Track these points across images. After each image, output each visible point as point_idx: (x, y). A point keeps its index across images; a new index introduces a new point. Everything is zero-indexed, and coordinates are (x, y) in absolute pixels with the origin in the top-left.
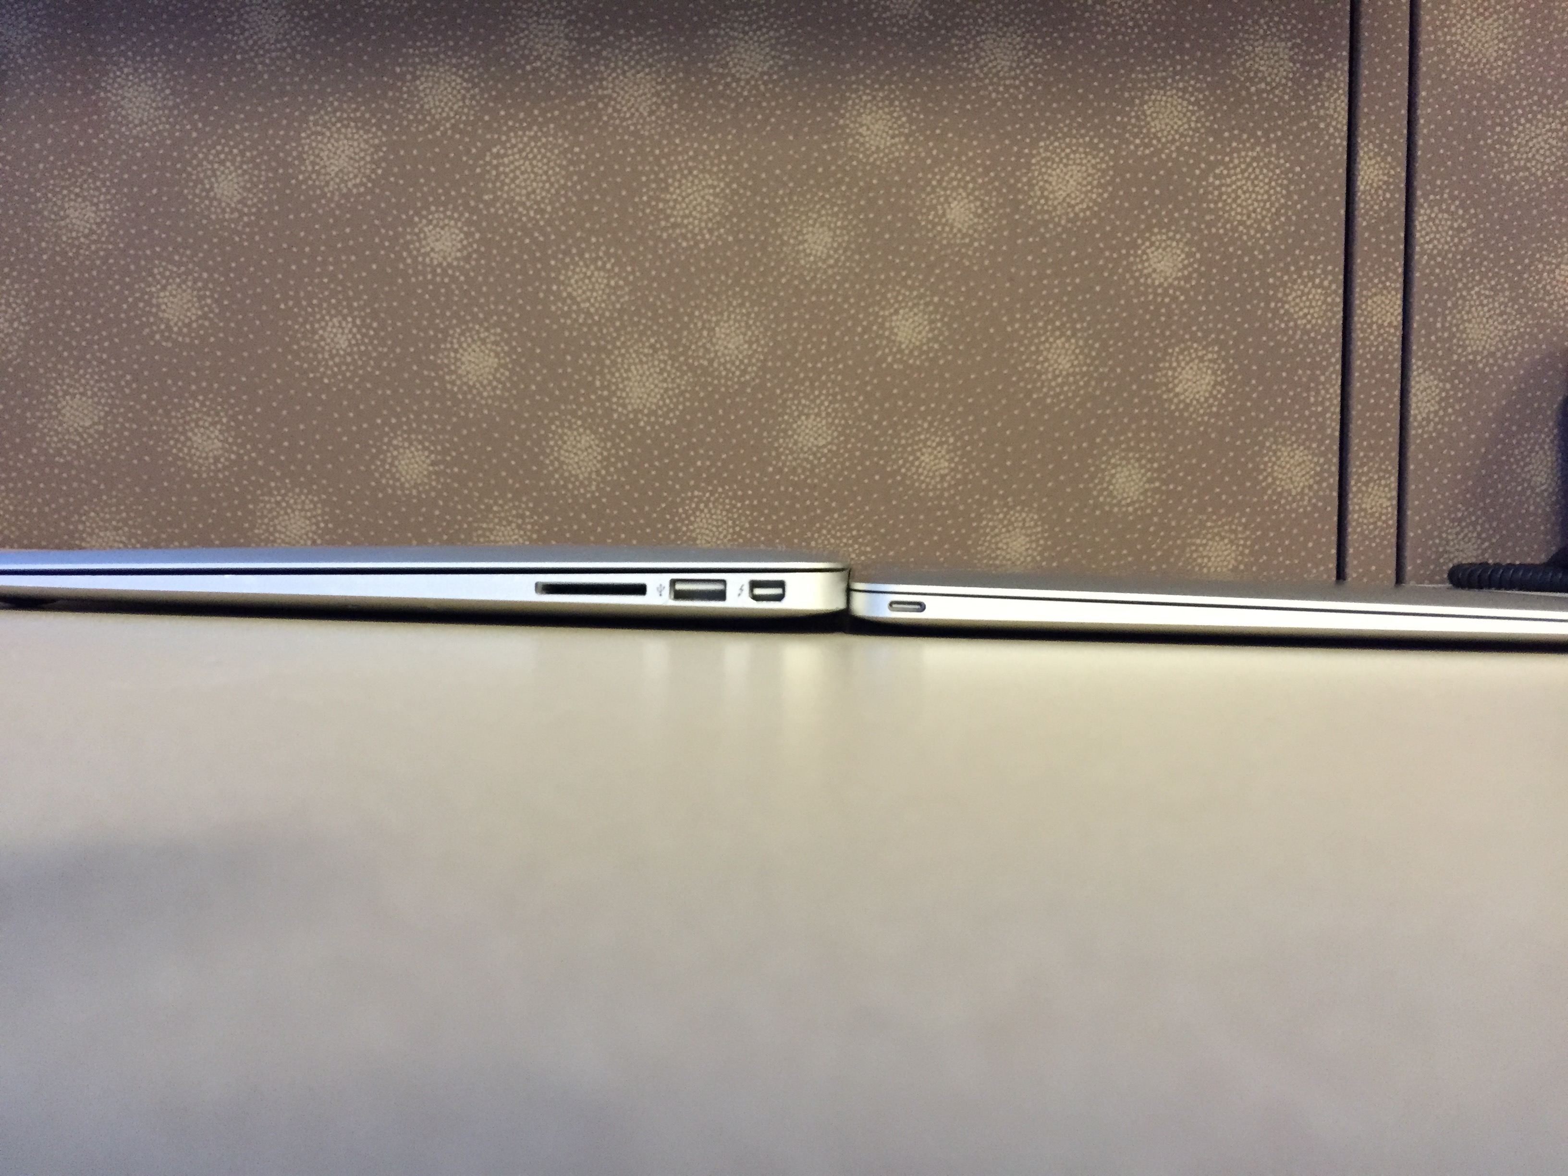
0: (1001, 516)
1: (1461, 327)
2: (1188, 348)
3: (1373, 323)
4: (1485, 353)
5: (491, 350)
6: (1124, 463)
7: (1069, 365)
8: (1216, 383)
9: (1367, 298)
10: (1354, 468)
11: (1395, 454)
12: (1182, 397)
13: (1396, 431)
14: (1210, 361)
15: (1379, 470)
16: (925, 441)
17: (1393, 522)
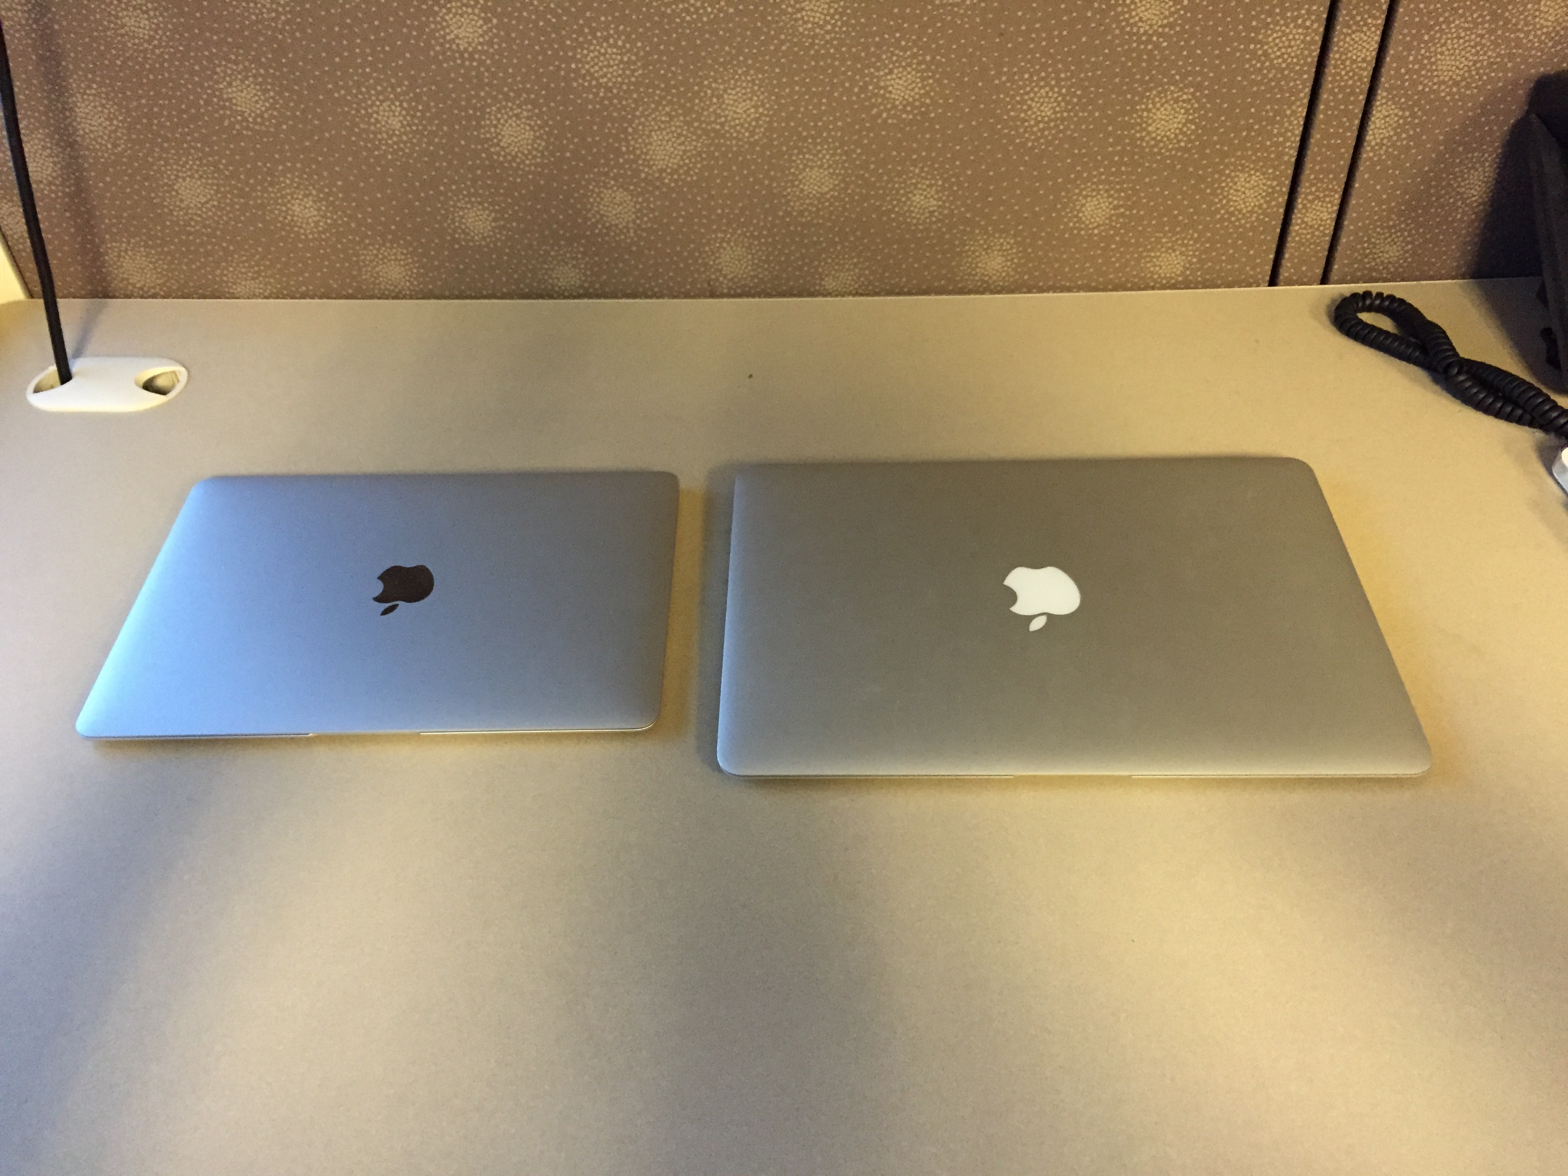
0: (981, 242)
1: (1433, 60)
2: (1165, 91)
3: (1347, 59)
4: (1450, 83)
5: (525, 124)
6: (1094, 194)
7: (1051, 111)
8: (1188, 121)
9: (1346, 35)
10: (1304, 188)
11: (1343, 176)
12: (1154, 135)
13: (1348, 156)
14: (1184, 101)
15: (1327, 189)
16: (916, 185)
17: (1330, 231)
